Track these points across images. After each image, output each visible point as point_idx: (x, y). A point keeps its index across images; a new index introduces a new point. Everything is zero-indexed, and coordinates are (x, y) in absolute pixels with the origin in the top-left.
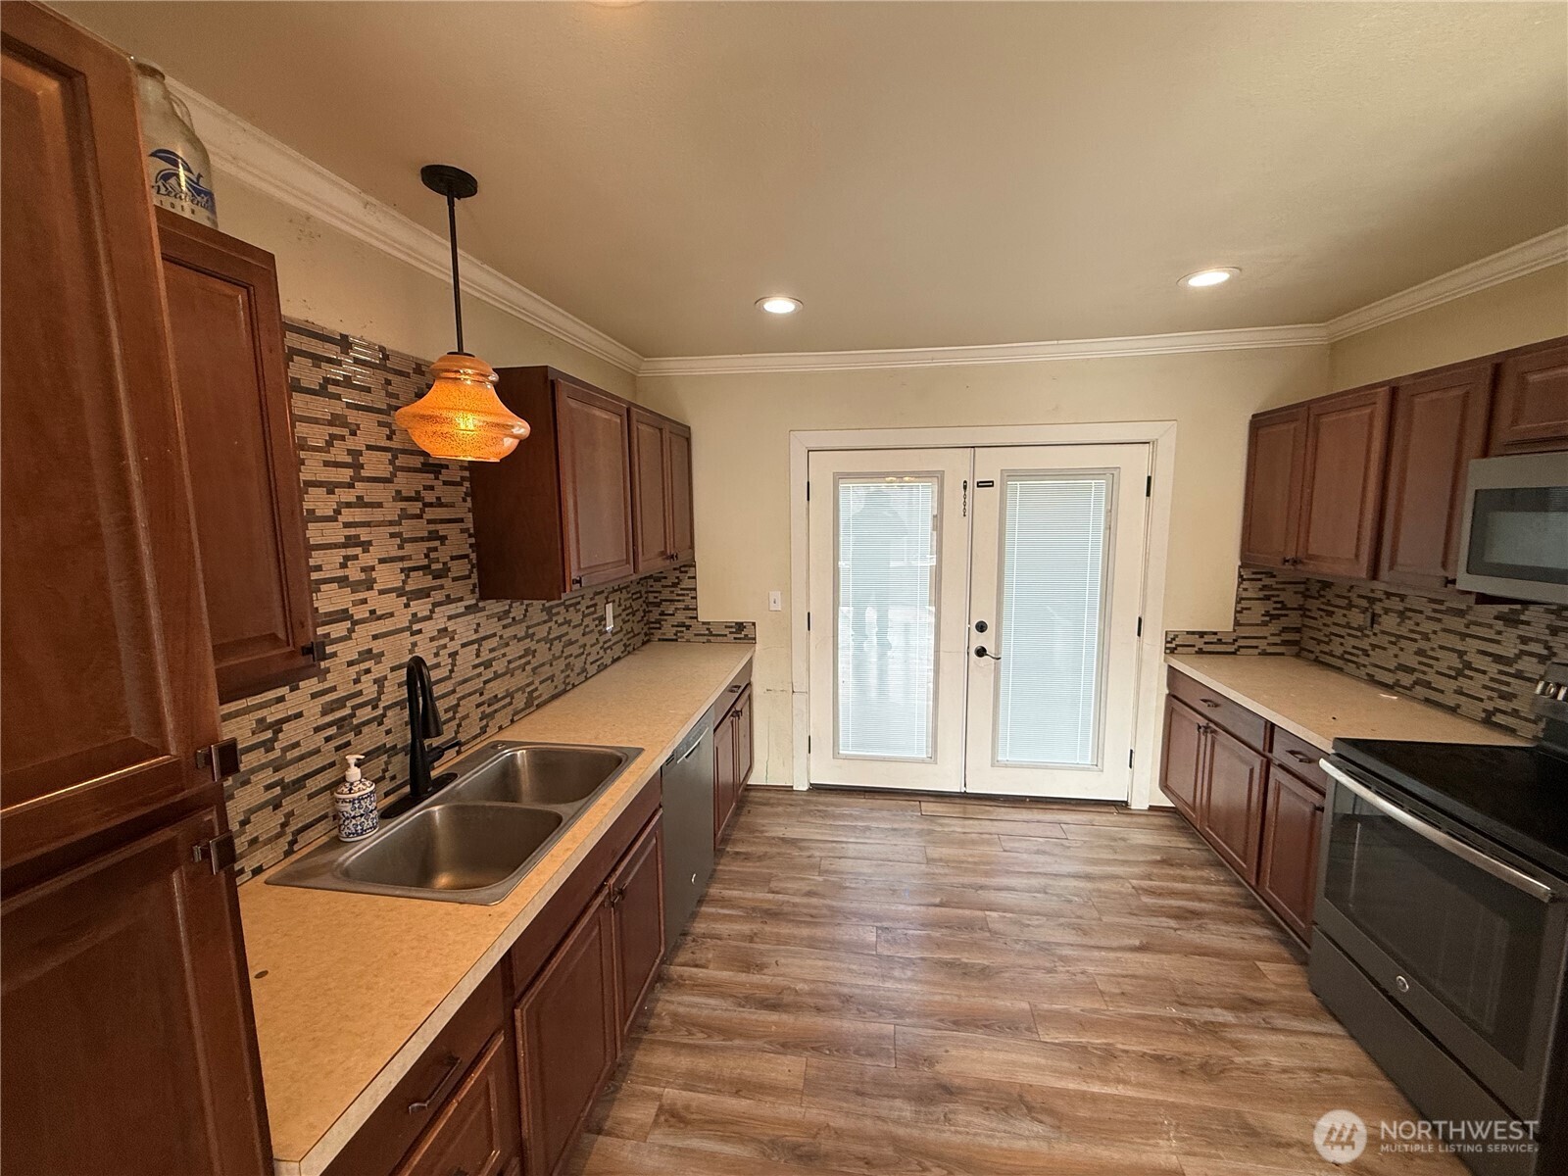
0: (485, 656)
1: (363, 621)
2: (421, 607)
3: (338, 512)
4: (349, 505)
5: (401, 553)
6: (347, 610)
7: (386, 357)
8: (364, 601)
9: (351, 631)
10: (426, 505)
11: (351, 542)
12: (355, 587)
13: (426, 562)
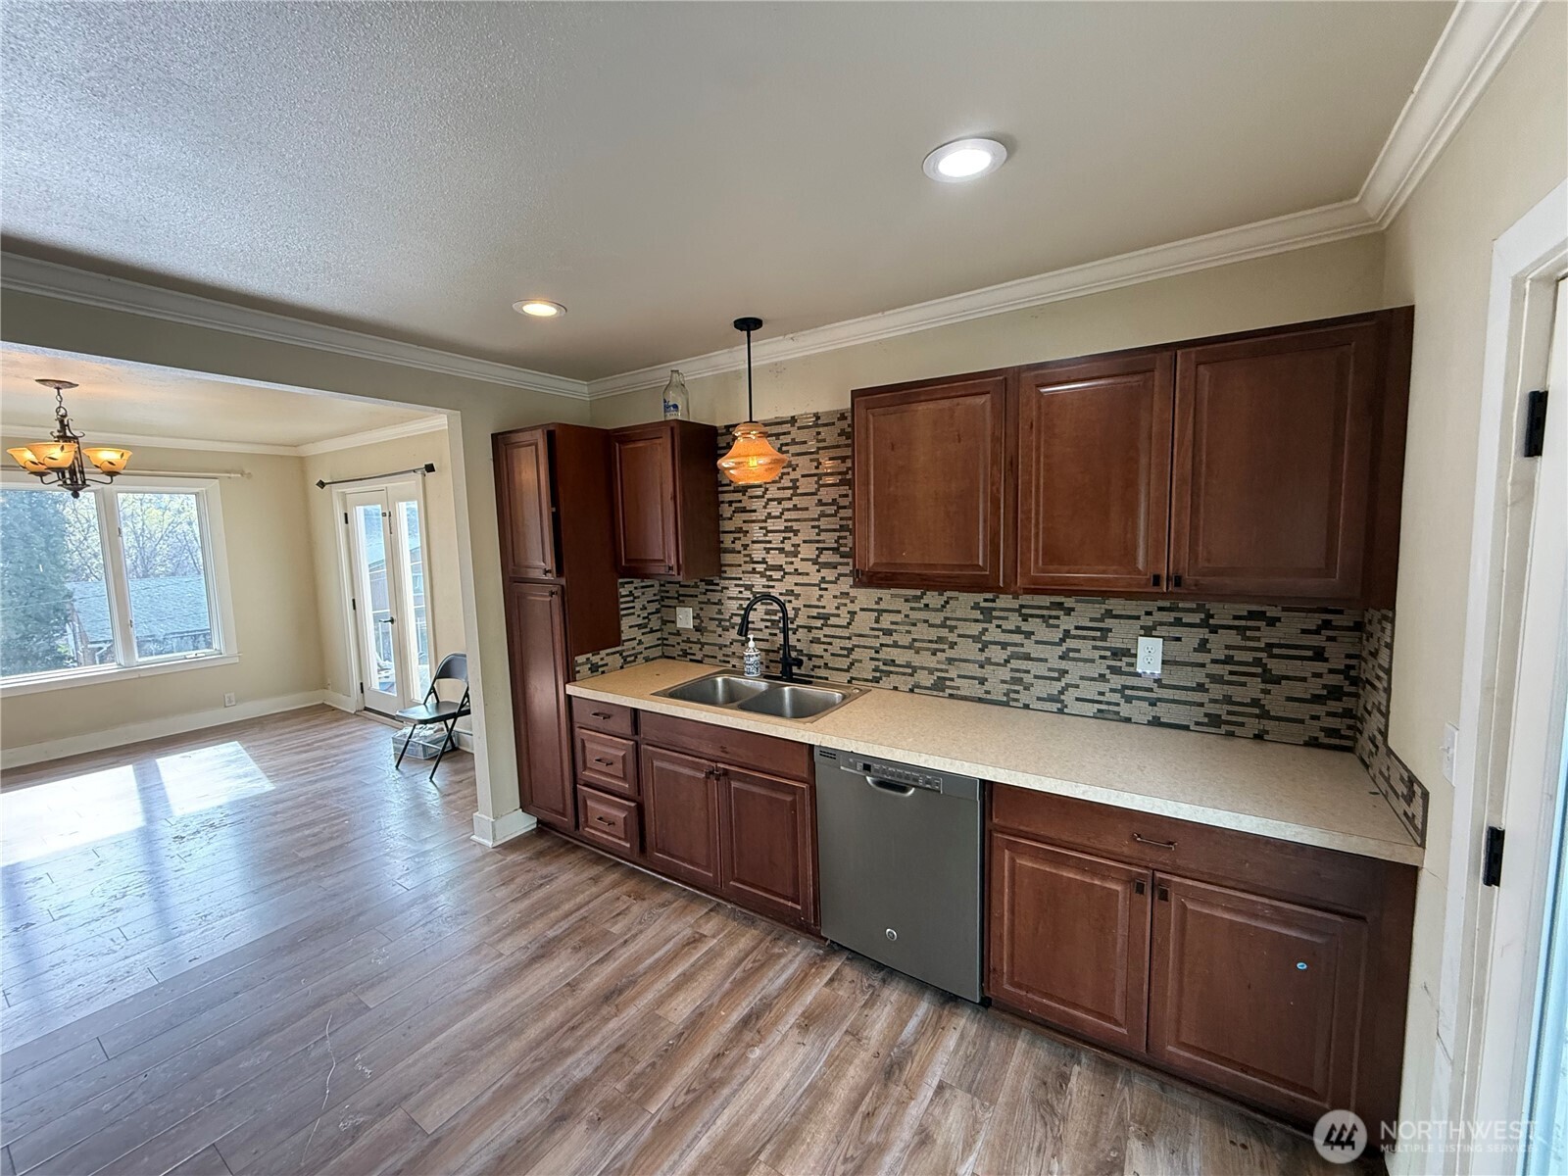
0: (885, 623)
1: (790, 574)
2: (826, 573)
3: (782, 514)
4: (789, 510)
5: (817, 538)
6: (781, 566)
7: (818, 418)
8: (792, 563)
9: (783, 577)
10: (840, 508)
11: (788, 529)
12: (788, 554)
13: (835, 545)
